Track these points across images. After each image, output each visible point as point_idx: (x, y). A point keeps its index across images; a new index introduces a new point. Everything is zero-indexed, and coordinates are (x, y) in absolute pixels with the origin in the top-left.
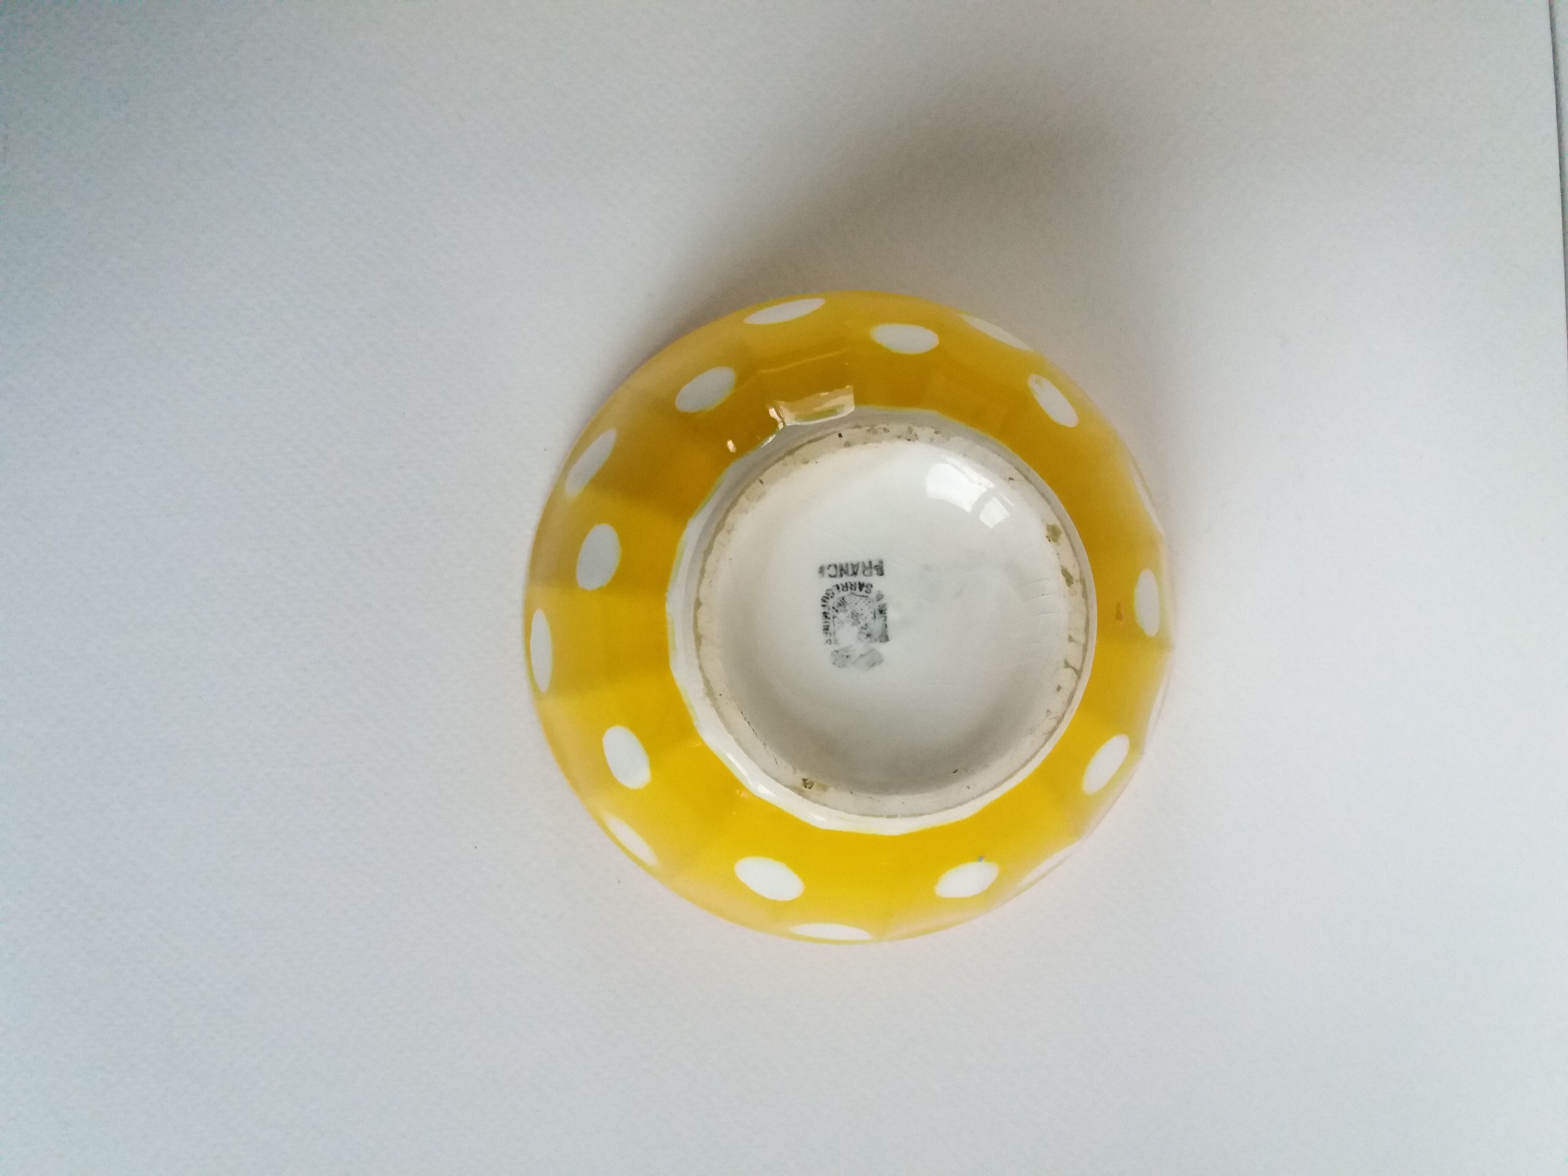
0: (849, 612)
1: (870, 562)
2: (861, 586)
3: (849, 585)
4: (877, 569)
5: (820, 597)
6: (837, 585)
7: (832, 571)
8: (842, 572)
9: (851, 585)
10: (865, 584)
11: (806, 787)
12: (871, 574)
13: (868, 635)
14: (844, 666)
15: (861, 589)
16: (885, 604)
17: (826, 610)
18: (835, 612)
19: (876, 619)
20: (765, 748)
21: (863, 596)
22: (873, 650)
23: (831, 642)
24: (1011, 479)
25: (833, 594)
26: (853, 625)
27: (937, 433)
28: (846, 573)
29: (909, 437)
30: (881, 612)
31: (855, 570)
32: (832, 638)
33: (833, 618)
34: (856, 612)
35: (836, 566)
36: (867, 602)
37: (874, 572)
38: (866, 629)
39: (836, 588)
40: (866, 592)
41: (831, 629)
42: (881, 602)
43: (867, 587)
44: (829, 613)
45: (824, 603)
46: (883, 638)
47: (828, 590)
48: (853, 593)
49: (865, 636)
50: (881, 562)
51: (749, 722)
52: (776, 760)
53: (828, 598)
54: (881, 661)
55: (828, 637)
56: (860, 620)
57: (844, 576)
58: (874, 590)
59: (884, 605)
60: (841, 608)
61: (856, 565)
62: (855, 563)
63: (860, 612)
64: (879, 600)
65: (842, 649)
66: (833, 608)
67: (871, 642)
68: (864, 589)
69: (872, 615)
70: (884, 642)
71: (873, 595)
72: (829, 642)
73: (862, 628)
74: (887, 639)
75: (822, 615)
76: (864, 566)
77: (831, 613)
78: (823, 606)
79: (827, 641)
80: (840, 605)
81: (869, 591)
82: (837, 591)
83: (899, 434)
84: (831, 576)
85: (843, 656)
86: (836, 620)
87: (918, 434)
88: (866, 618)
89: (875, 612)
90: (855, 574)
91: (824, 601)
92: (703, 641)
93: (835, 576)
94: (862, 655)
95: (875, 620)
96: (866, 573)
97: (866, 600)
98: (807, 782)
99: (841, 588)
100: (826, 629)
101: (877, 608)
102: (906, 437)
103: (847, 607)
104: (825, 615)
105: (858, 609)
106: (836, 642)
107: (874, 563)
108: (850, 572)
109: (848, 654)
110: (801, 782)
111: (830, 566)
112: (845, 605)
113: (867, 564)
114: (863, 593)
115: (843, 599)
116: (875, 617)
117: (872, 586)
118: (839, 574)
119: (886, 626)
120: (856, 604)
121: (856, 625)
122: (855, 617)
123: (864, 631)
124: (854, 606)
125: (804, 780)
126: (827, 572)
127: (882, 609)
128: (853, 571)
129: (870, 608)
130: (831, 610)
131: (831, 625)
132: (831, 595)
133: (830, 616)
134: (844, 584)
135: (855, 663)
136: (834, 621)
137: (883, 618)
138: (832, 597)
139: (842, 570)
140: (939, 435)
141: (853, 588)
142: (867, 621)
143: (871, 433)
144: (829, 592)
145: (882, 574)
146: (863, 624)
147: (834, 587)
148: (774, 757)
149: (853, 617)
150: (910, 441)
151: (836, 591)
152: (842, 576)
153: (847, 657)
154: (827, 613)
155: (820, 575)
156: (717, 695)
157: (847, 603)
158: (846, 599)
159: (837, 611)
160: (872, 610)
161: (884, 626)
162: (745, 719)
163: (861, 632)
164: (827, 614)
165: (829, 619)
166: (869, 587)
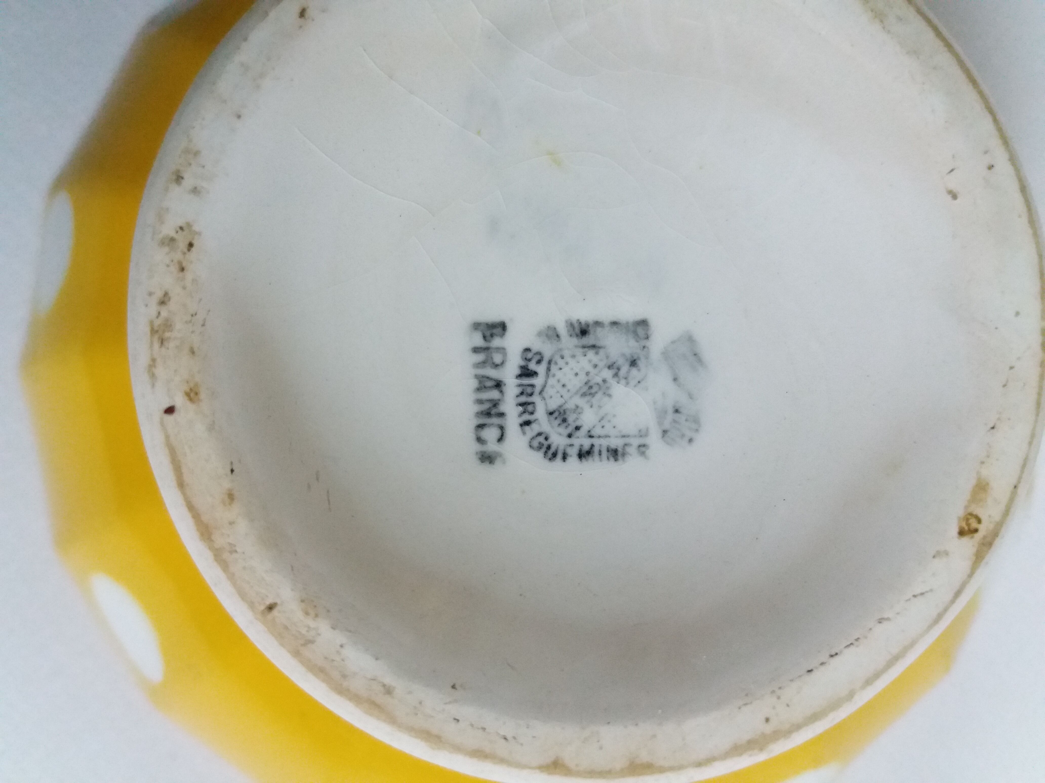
0: (581, 402)
1: (476, 350)
2: (525, 373)
3: (523, 399)
4: (492, 335)
5: (546, 462)
6: (521, 425)
7: (491, 434)
8: (494, 411)
9: (522, 393)
10: (523, 363)
11: (976, 531)
12: (502, 350)
13: (633, 363)
14: (696, 421)
15: (533, 374)
16: (566, 322)
17: (573, 452)
18: (578, 433)
19: (598, 344)
20: (888, 619)
21: (549, 369)
22: (666, 355)
23: (644, 446)
24: (302, 14)
25: (540, 434)
26: (610, 396)
27: (179, 178)
28: (495, 404)
29: (182, 245)
30: (584, 332)
31: (489, 384)
32: (635, 442)
33: (591, 437)
34: (581, 388)
35: (481, 427)
36: (561, 363)
37: (496, 342)
38: (619, 369)
39: (527, 428)
40: (539, 362)
41: (615, 443)
42: (562, 330)
43: (530, 360)
44: (582, 446)
45: (560, 456)
46: (640, 331)
47: (531, 446)
48: (540, 393)
49: (634, 371)
50: (476, 326)
51: (832, 656)
52: (915, 596)
53: (549, 447)
54: (690, 339)
55: (632, 450)
56: (598, 380)
57: (503, 408)
58: (537, 345)
59: (571, 325)
60: (571, 418)
61: (480, 382)
62: (474, 383)
63: (583, 378)
64: (558, 336)
65: (660, 423)
66: (570, 436)
67: (647, 358)
68: (532, 366)
69: (591, 354)
70: (648, 330)
71: (547, 350)
72: (643, 449)
73: (616, 375)
74: (643, 323)
75: (584, 460)
76: (483, 364)
77: (583, 441)
78: (564, 458)
79: (643, 454)
80: (564, 420)
81: (537, 358)
82: (534, 426)
83: (174, 269)
84: (501, 439)
85: (675, 421)
86: (596, 432)
87: (181, 222)
88: (595, 366)
89: (584, 347)
90: (498, 385)
91: (555, 455)
92: (644, 757)
93: (502, 428)
94: (675, 380)
95: (599, 347)
96: (497, 358)
97: (556, 363)
98: (966, 528)
99: (526, 417)
100: (614, 454)
101: (575, 341)
102: (184, 254)
103: (570, 405)
104: (583, 455)
105: (575, 383)
106: (644, 433)
107: (478, 341)
108: (494, 394)
109: (670, 410)
110: (965, 540)
111: (479, 440)
112: (564, 411)
113: (480, 357)
114: (541, 369)
115: (551, 414)
116: (594, 347)
117: (527, 350)
118: (495, 420)
119: (615, 324)
120: (564, 386)
121: (608, 388)
122: (593, 391)
123: (623, 372)
124: (569, 391)
125: (962, 533)
126: (492, 446)
127: (578, 331)
128: (491, 388)
129: (573, 356)
130: (574, 441)
131: (604, 443)
132: (541, 439)
133: (587, 443)
134: (521, 409)
135: (691, 396)
136: (599, 437)
137: (599, 330)
138: (546, 439)
139: (488, 414)
140: (186, 176)
141: (529, 390)
142: (601, 364)
143: (167, 335)
144: (535, 444)
145: (503, 326)
146: (607, 374)
147: (524, 433)
148: (909, 600)
149: (593, 395)
150: (195, 242)
151: (535, 428)
152: (502, 415)
153: (677, 411)
154: (580, 451)
155: (498, 462)
156: (768, 729)
157: (560, 407)
158: (553, 405)
159: (577, 428)
160: (579, 352)
161: (615, 328)
162: (822, 664)
163: (626, 378)
164: (583, 452)
165: (592, 446)
166: (529, 355)
